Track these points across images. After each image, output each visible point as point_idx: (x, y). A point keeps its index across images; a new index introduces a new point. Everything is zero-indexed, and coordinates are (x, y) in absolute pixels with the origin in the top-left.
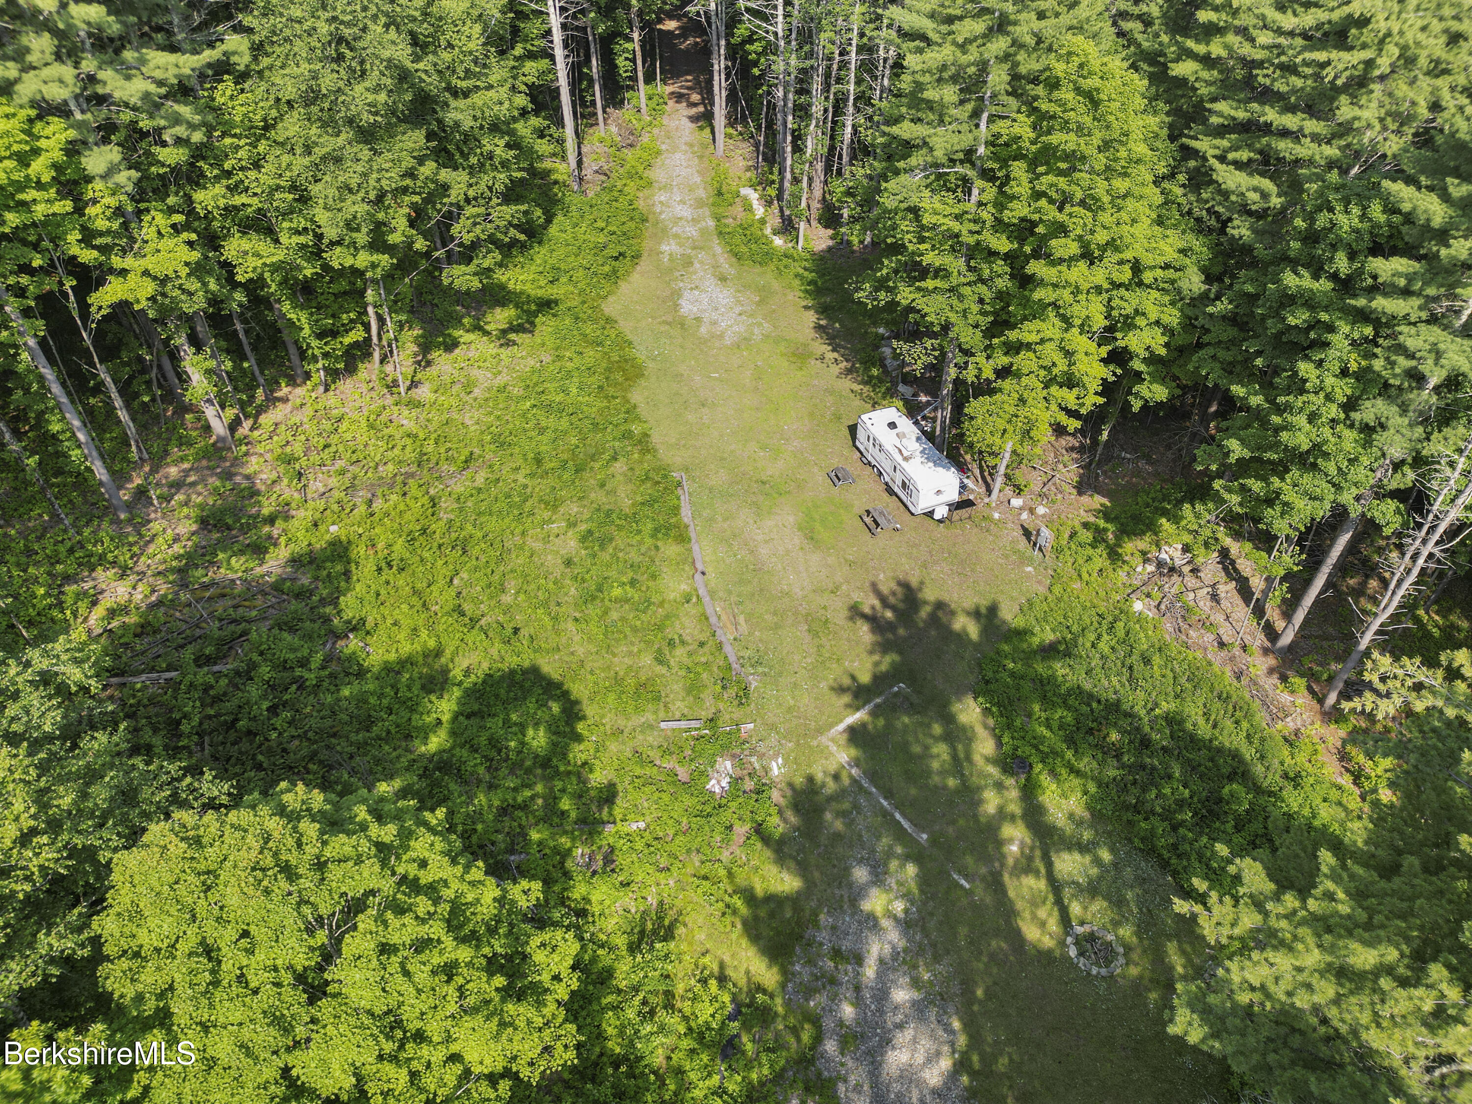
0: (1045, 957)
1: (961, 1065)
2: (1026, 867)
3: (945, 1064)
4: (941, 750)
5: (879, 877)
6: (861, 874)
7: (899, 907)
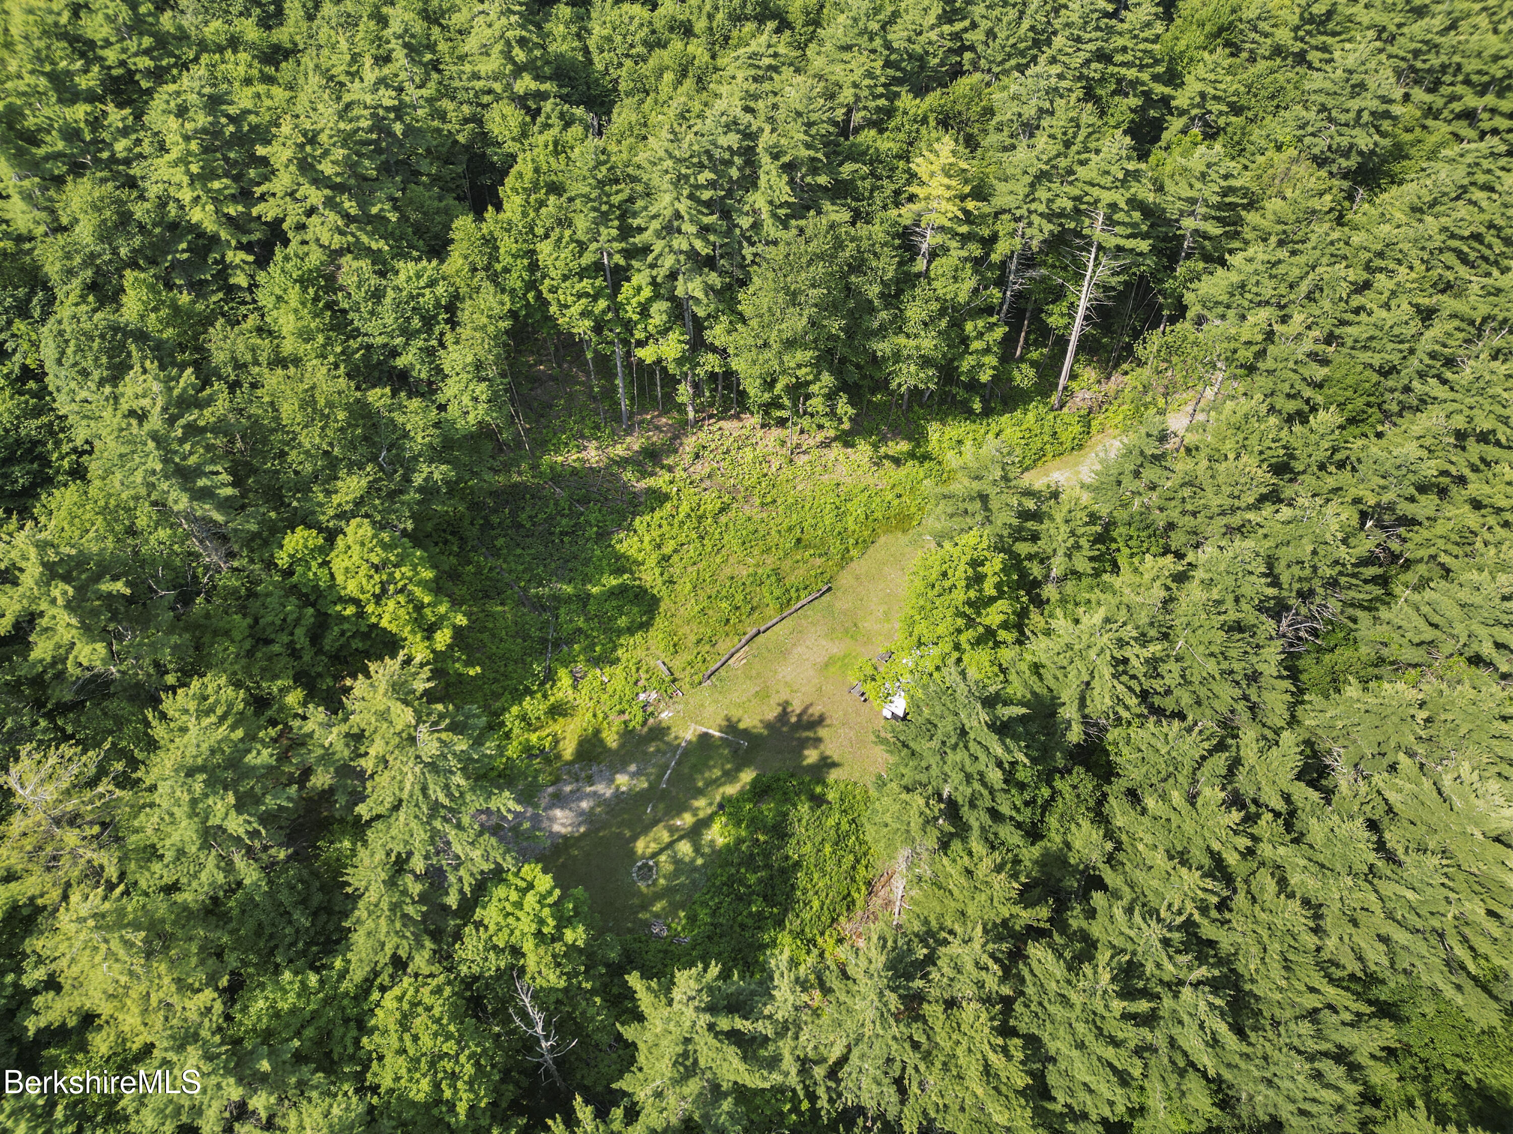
0: (632, 852)
1: (564, 837)
2: (672, 830)
3: (563, 831)
4: (717, 773)
5: (633, 775)
6: (633, 768)
7: (624, 789)
